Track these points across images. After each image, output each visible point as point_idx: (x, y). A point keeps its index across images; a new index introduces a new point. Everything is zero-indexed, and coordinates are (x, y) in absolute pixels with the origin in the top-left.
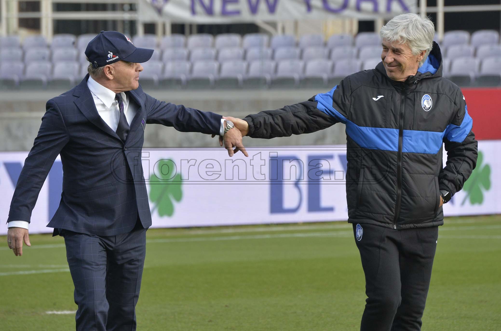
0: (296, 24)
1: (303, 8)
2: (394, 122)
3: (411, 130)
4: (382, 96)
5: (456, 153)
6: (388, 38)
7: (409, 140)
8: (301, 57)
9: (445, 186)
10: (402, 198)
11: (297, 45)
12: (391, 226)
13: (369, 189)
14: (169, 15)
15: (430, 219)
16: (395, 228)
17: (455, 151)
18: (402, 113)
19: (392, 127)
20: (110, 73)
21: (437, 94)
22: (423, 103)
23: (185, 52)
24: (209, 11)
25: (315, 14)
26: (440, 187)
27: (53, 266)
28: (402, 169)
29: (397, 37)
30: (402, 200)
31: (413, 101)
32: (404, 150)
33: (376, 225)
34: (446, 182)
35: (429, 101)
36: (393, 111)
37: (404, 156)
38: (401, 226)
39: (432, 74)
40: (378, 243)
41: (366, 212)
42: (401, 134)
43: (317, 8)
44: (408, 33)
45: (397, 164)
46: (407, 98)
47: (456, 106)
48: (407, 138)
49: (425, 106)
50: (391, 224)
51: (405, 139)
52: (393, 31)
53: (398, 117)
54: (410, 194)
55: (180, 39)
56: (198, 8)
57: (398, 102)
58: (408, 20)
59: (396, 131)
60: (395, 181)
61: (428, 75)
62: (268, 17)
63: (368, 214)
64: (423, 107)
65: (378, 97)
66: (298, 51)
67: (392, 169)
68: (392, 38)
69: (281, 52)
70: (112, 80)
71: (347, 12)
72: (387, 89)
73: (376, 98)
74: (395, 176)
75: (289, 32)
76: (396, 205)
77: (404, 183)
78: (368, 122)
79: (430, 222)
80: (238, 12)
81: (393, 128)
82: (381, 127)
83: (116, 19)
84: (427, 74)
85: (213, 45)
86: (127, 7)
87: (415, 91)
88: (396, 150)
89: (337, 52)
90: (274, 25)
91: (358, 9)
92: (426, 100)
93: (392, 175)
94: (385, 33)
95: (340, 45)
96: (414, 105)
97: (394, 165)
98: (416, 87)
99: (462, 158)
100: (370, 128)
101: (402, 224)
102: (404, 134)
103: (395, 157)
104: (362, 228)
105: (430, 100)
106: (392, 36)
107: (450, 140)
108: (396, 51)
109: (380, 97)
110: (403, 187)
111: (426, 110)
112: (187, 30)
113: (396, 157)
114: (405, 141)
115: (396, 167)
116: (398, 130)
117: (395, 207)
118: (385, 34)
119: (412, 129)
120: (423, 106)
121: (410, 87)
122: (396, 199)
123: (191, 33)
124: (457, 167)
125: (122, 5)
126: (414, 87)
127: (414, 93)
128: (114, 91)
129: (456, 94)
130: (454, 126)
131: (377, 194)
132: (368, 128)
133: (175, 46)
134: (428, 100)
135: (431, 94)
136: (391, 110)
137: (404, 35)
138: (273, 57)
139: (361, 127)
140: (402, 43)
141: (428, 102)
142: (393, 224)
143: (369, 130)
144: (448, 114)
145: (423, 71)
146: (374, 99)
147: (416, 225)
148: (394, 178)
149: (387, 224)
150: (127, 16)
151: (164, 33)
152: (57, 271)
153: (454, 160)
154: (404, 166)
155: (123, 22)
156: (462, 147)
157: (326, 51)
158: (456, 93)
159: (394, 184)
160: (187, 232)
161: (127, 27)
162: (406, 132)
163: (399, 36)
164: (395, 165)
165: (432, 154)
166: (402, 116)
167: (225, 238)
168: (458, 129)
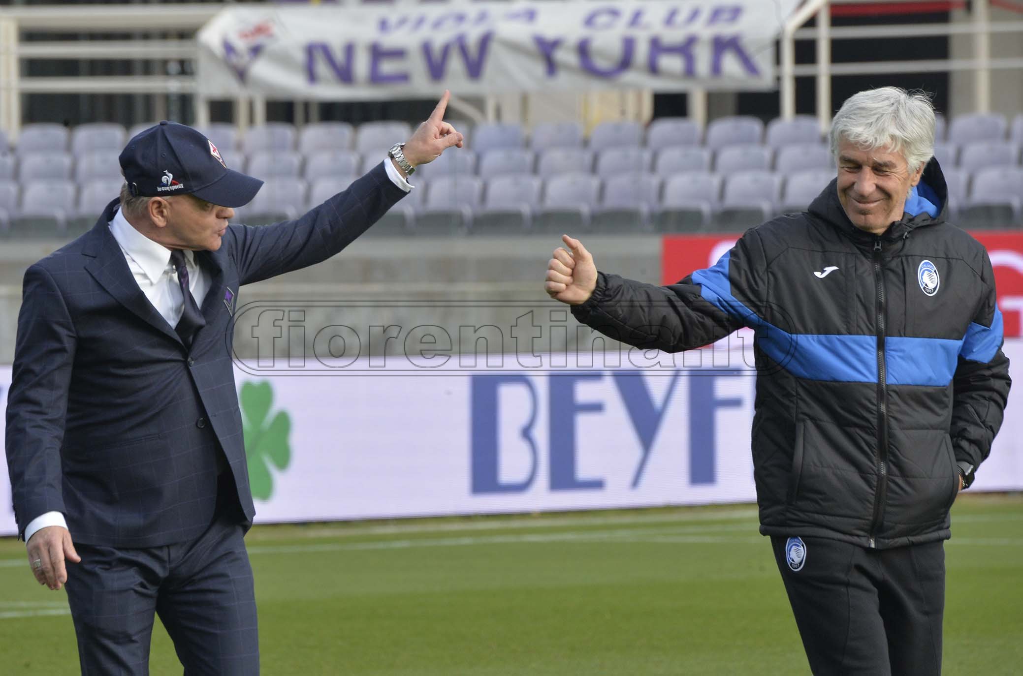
0: (524, 100)
1: (539, 68)
2: (865, 323)
3: (901, 336)
4: (835, 268)
5: (972, 383)
6: (866, 142)
7: (899, 360)
8: (535, 169)
9: (963, 452)
10: (889, 482)
11: (527, 144)
12: (863, 541)
13: (818, 464)
14: (261, 84)
15: (935, 525)
16: (873, 546)
17: (971, 380)
18: (881, 303)
19: (863, 331)
20: (161, 213)
21: (946, 258)
22: (922, 278)
23: (295, 160)
24: (345, 75)
25: (563, 80)
26: (956, 455)
27: (24, 604)
28: (888, 419)
29: (885, 139)
30: (888, 487)
31: (901, 273)
32: (891, 381)
33: (833, 539)
34: (965, 444)
35: (932, 274)
36: (861, 296)
37: (892, 393)
38: (887, 541)
39: (933, 218)
40: (842, 576)
41: (813, 512)
42: (881, 346)
43: (568, 68)
44: (902, 127)
45: (876, 410)
46: (885, 268)
47: (985, 285)
48: (893, 353)
49: (926, 285)
50: (864, 536)
51: (889, 355)
52: (870, 129)
53: (873, 309)
54: (904, 473)
55: (285, 132)
56: (322, 68)
57: (870, 280)
58: (892, 101)
59: (871, 341)
60: (874, 446)
61: (926, 218)
62: (467, 87)
63: (816, 516)
64: (922, 288)
65: (825, 269)
66: (528, 157)
67: (867, 420)
68: (874, 142)
69: (493, 159)
70: (163, 227)
71: (630, 77)
72: (843, 253)
73: (820, 273)
74: (874, 436)
75: (511, 117)
76: (875, 498)
77: (892, 448)
78: (811, 325)
79: (934, 531)
80: (404, 77)
81: (864, 334)
82: (839, 333)
83: (152, 91)
84: (924, 218)
85: (353, 146)
86: (174, 67)
87: (901, 254)
88: (873, 379)
89: (609, 159)
90: (478, 103)
91: (653, 69)
92: (926, 272)
93: (867, 433)
94: (857, 133)
95: (617, 143)
96: (904, 284)
97: (872, 411)
98: (904, 244)
99: (987, 394)
100: (815, 336)
101: (888, 538)
102: (889, 346)
103: (873, 395)
104: (803, 546)
105: (935, 271)
106: (873, 136)
107: (966, 356)
108: (879, 169)
109: (829, 270)
110: (892, 458)
111: (929, 293)
112: (299, 114)
113: (875, 395)
114: (890, 360)
115: (876, 416)
116: (875, 338)
117: (873, 501)
118: (857, 135)
119: (903, 335)
120: (922, 285)
121: (891, 247)
122: (875, 483)
123: (307, 120)
124: (981, 413)
125: (165, 62)
126: (899, 245)
127: (900, 259)
128: (169, 248)
129: (982, 259)
130: (979, 327)
131: (835, 475)
132: (810, 336)
133: (273, 147)
134: (931, 272)
135: (934, 259)
136: (858, 296)
137: (897, 133)
138: (476, 171)
139: (794, 336)
140: (893, 150)
141: (930, 276)
142: (868, 538)
143: (812, 341)
144: (971, 301)
145: (914, 211)
146: (818, 274)
147: (912, 539)
148: (873, 441)
149: (856, 538)
150: (174, 85)
151: (251, 120)
152: (31, 614)
153: (973, 398)
154: (891, 414)
155: (167, 97)
156: (987, 373)
157: (587, 157)
158: (983, 257)
159: (872, 452)
160: (300, 533)
161: (175, 108)
162: (893, 341)
163: (887, 135)
164: (874, 412)
165: (942, 385)
166: (882, 308)
167: (381, 546)
168: (985, 334)
